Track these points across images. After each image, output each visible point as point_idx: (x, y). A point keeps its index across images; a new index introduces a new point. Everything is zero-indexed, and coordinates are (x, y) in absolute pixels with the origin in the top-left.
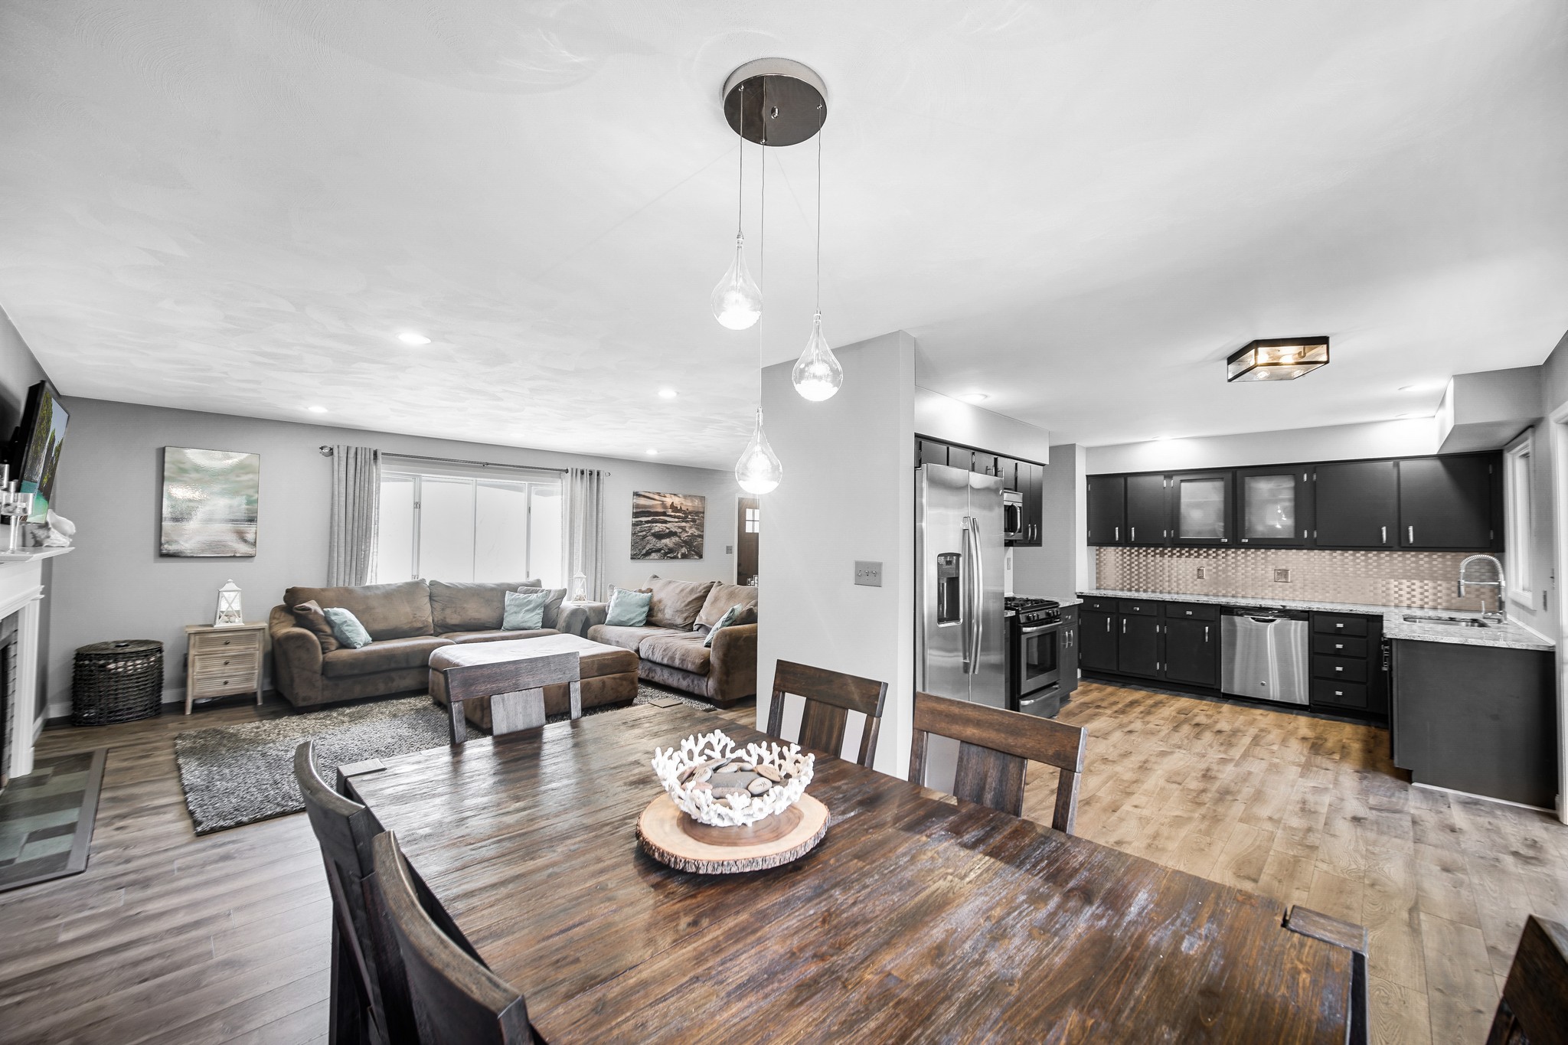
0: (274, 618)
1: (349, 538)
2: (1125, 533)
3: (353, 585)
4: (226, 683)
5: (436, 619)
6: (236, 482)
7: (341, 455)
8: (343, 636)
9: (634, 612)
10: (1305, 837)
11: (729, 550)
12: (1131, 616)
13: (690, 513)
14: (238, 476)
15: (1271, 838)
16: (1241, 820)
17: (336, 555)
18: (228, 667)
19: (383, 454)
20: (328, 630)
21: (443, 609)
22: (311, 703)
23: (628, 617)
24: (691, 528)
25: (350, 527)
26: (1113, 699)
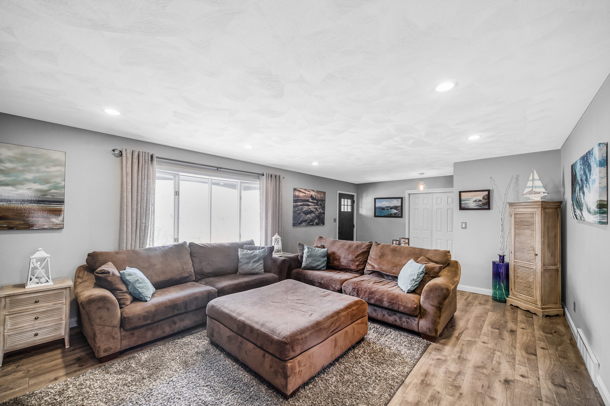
0: (79, 277)
1: (134, 215)
3: (138, 248)
4: (36, 335)
5: (196, 270)
6: (46, 172)
7: (128, 156)
8: (137, 292)
9: (319, 261)
11: (335, 220)
13: (319, 200)
14: (47, 167)
17: (125, 227)
18: (37, 322)
19: (157, 157)
20: (123, 288)
21: (200, 263)
22: (112, 352)
23: (317, 264)
24: (320, 208)
25: (135, 207)
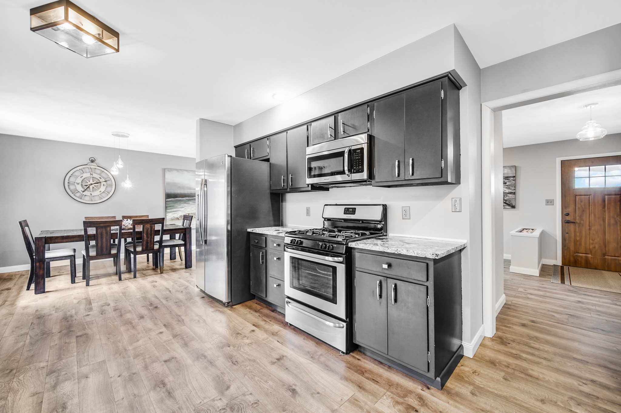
10: (57, 377)
15: (79, 362)
16: (104, 362)
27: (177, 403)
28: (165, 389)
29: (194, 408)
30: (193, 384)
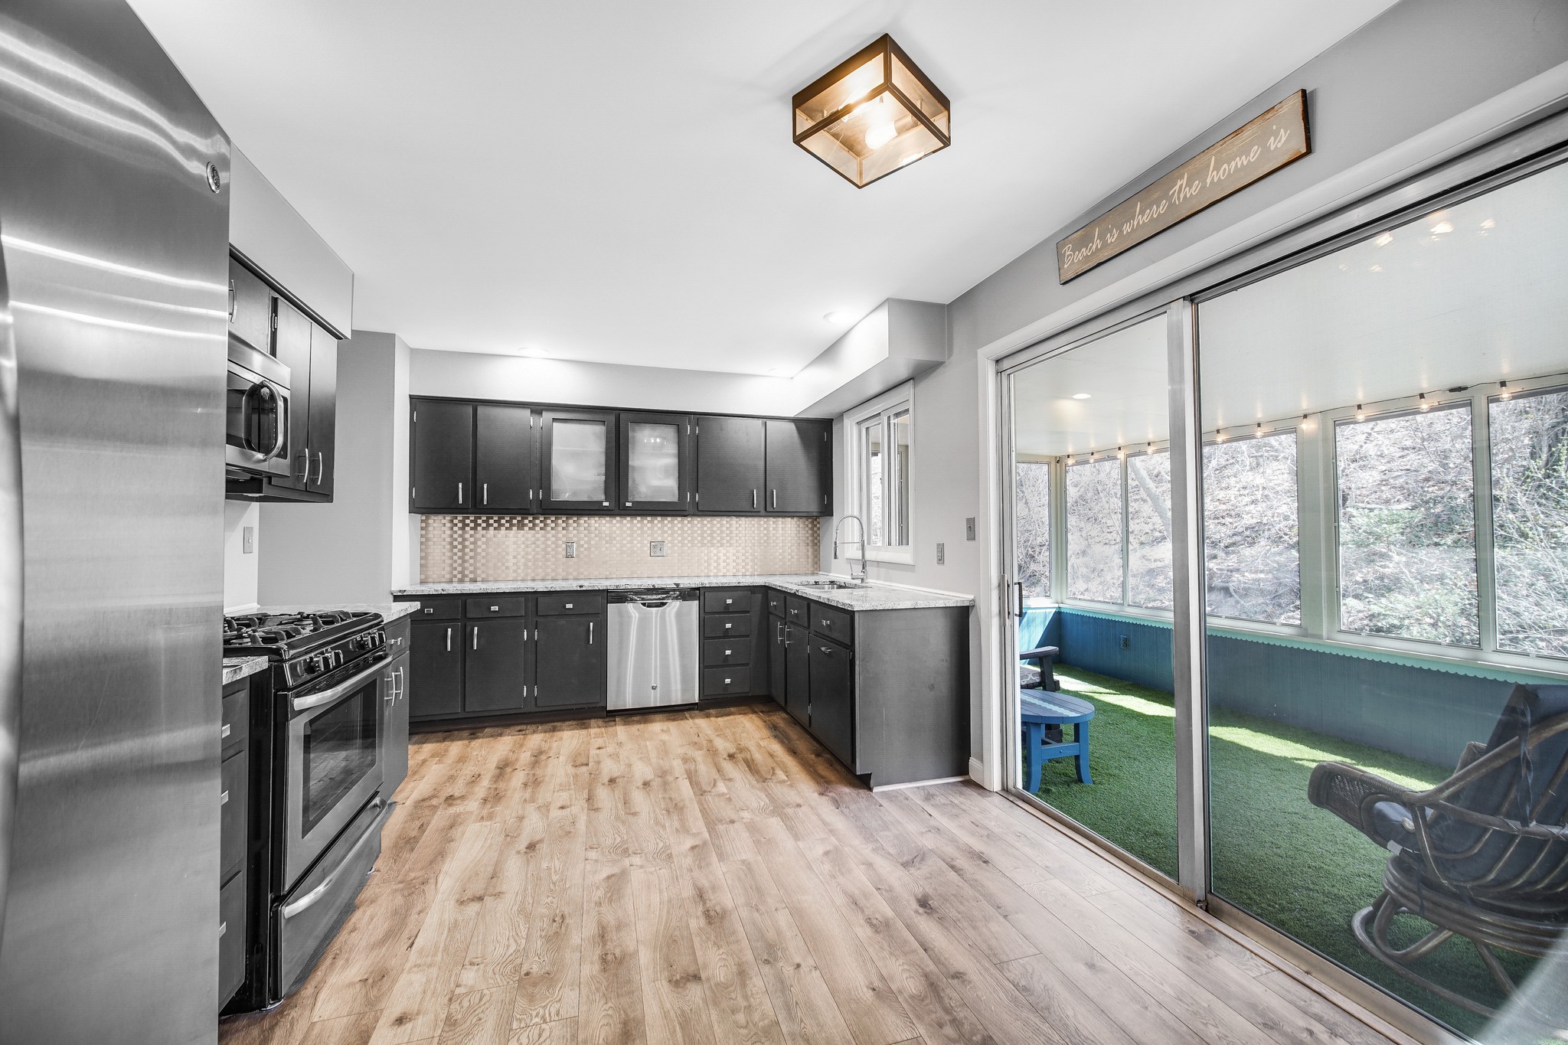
2: (474, 494)
12: (486, 619)
26: (469, 770)
27: (693, 878)
28: (708, 905)
29: (673, 865)
30: (658, 900)
